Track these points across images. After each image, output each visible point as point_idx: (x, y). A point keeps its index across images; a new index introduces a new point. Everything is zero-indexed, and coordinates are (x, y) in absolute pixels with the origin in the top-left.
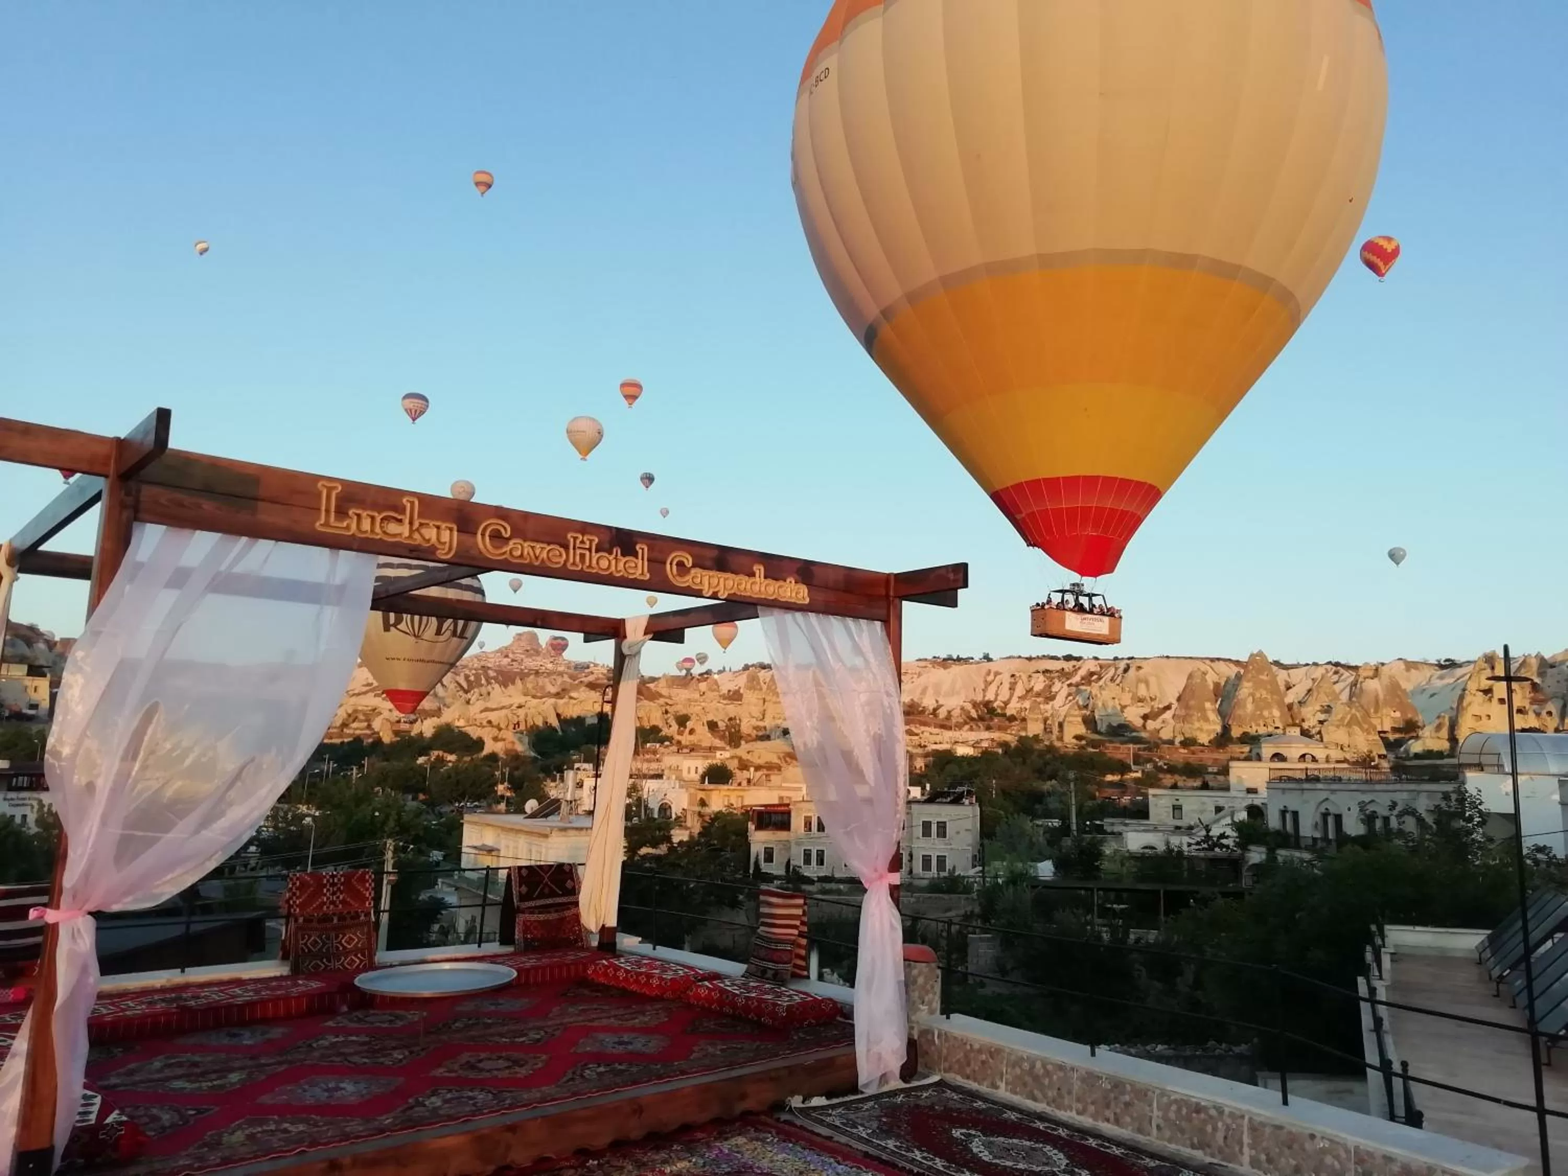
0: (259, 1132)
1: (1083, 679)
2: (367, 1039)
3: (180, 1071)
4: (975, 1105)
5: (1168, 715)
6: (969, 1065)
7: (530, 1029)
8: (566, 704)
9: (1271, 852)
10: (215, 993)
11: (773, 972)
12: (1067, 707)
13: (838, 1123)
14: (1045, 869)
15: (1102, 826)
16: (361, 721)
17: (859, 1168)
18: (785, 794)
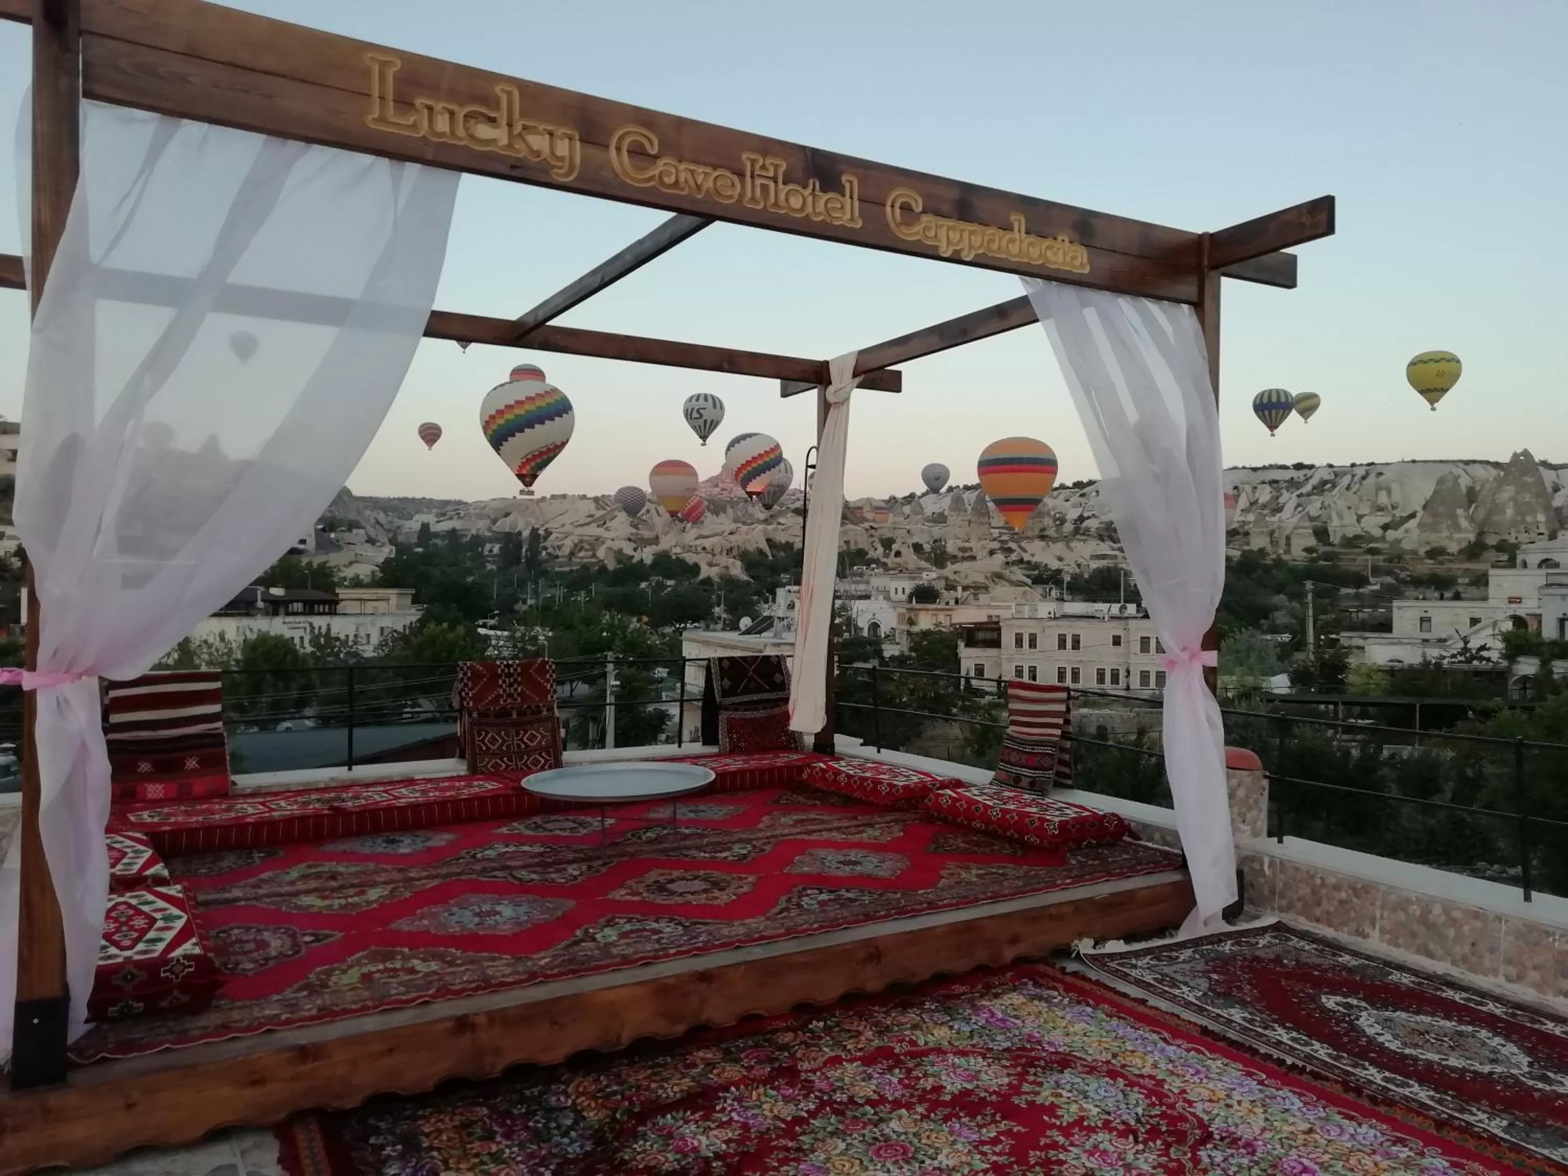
0: (379, 971)
1: (1314, 488)
2: (542, 849)
3: (313, 884)
4: (1340, 959)
5: (1412, 523)
6: (1319, 904)
7: (734, 843)
8: (774, 529)
9: (1545, 664)
10: (377, 793)
11: (1029, 780)
12: (1295, 519)
13: (1149, 978)
14: (1280, 684)
15: (1338, 640)
16: (587, 550)
17: (1199, 1052)
18: (994, 612)
